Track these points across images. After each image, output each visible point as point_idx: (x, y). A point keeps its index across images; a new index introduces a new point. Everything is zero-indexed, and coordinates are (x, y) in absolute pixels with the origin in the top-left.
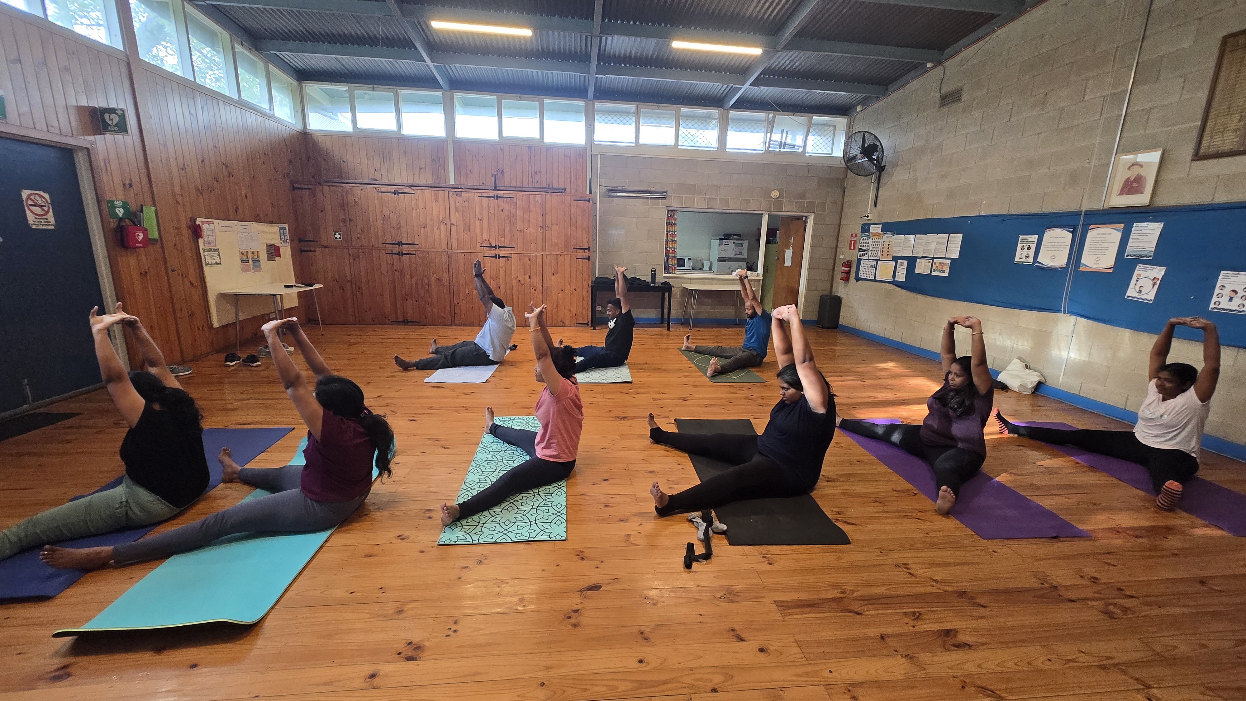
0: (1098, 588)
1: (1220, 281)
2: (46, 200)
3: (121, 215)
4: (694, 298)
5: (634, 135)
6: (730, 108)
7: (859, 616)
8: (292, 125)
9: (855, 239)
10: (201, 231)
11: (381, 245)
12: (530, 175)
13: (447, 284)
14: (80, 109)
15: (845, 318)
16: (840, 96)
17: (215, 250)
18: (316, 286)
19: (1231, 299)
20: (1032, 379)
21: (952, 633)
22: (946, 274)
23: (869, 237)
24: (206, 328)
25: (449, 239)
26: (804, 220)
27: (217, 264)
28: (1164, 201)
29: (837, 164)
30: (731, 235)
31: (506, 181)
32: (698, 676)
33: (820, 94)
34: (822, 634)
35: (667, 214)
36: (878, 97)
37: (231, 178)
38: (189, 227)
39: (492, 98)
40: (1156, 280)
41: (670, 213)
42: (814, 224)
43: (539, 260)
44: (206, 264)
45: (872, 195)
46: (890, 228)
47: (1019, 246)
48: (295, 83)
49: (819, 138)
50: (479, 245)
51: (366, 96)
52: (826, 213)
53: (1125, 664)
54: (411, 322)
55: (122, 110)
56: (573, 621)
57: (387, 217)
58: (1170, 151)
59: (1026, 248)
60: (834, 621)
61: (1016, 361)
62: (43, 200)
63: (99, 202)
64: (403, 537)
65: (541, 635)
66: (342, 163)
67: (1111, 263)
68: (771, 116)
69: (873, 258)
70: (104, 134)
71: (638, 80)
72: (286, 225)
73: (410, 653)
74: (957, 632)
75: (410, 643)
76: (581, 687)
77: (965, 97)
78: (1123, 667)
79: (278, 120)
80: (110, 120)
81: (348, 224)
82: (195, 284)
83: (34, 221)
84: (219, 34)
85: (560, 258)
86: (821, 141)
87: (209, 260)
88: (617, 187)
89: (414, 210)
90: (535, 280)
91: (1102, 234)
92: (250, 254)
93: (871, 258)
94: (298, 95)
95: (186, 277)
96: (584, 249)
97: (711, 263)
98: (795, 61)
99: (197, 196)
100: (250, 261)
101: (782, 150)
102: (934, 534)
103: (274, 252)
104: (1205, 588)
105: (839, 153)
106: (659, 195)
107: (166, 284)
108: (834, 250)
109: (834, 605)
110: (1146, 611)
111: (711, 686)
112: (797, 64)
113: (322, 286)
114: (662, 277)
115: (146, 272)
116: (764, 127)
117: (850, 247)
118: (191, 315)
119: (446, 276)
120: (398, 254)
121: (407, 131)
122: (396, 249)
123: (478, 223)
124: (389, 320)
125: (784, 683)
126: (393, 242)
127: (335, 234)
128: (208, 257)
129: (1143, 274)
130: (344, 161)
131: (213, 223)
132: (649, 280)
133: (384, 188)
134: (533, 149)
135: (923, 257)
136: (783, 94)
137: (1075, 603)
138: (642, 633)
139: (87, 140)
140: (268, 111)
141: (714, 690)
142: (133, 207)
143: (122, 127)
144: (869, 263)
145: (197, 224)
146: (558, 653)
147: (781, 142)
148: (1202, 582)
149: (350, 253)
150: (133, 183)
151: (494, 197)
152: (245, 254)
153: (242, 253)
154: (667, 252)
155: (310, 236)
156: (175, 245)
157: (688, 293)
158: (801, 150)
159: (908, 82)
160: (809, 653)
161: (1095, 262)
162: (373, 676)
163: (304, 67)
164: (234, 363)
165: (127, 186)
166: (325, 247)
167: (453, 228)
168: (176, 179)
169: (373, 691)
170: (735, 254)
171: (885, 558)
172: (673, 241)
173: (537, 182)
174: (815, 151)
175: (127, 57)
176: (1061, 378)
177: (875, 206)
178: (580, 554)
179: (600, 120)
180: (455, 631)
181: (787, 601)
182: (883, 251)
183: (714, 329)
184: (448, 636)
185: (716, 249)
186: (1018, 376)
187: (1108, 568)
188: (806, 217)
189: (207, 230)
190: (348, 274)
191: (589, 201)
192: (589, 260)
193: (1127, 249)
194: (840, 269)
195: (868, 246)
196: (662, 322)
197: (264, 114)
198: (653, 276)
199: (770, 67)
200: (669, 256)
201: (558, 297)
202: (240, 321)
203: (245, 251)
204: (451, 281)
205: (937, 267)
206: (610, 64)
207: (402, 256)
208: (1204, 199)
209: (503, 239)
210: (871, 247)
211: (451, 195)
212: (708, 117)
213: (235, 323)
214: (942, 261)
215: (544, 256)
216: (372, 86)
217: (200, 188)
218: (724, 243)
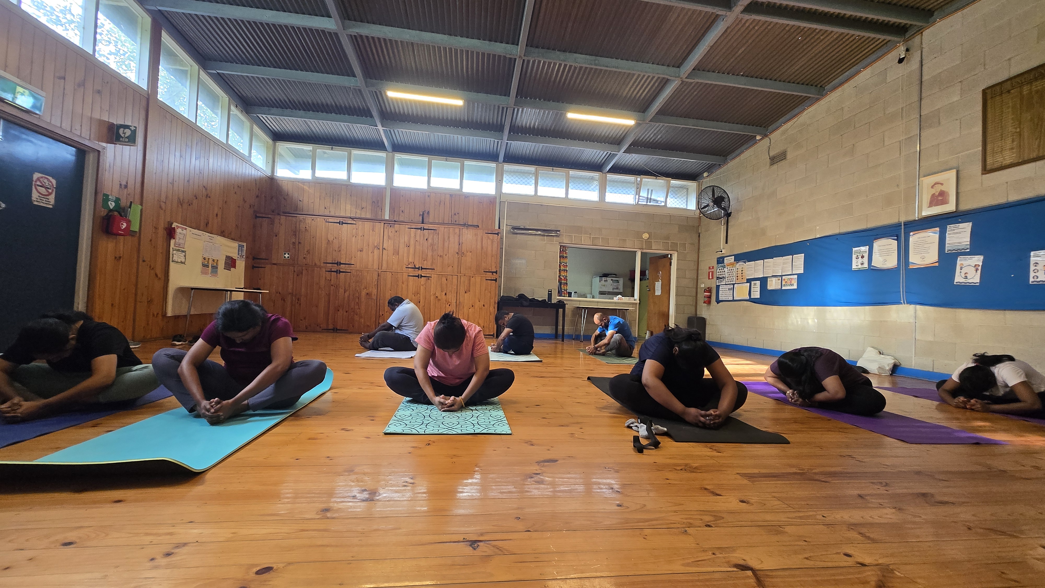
1: (1033, 260)
2: (53, 185)
3: (112, 208)
5: (533, 190)
6: (608, 172)
7: (826, 483)
8: (263, 171)
9: (712, 270)
10: (175, 233)
11: (322, 265)
12: (450, 215)
13: (375, 298)
14: (101, 122)
15: (710, 335)
16: (690, 164)
17: (183, 251)
20: (888, 362)
21: (928, 496)
22: (795, 287)
23: (724, 267)
24: (160, 314)
25: (380, 261)
26: (669, 257)
27: (182, 263)
28: (965, 206)
29: (691, 214)
30: (608, 274)
31: (430, 218)
34: (797, 493)
35: (560, 249)
36: (720, 165)
37: (208, 199)
38: (166, 229)
39: (425, 159)
40: (978, 266)
41: (562, 248)
42: (678, 260)
43: (455, 280)
44: (173, 261)
45: (723, 235)
46: (741, 257)
47: (854, 256)
48: (270, 141)
49: (676, 197)
50: (405, 266)
51: (326, 155)
52: (686, 252)
54: (339, 330)
55: (135, 127)
56: (536, 479)
57: (330, 242)
58: (963, 170)
59: (860, 257)
60: (804, 485)
61: (870, 349)
62: (50, 184)
63: (96, 193)
64: (347, 430)
66: (299, 201)
67: (935, 258)
68: (639, 179)
69: (730, 283)
70: (115, 144)
71: (539, 146)
72: (245, 244)
77: (789, 156)
79: (254, 166)
80: (123, 133)
81: (297, 247)
82: (159, 276)
83: (37, 199)
84: (221, 97)
85: (472, 279)
86: (678, 199)
87: (175, 258)
88: (520, 226)
89: (354, 238)
90: (450, 296)
91: (922, 238)
92: (211, 261)
93: (728, 283)
94: (271, 152)
95: (153, 269)
96: (493, 272)
97: (593, 296)
99: (178, 206)
100: (210, 266)
101: (648, 203)
103: (231, 263)
105: (692, 206)
106: (553, 233)
107: (134, 271)
108: (695, 281)
109: (798, 477)
111: (702, 523)
112: (659, 137)
113: (267, 291)
114: (556, 298)
115: (120, 257)
116: (634, 187)
117: (709, 277)
118: (150, 302)
119: (375, 291)
120: (336, 272)
121: (355, 180)
122: (335, 268)
123: (406, 249)
124: (320, 327)
125: (779, 523)
126: (334, 262)
127: (285, 254)
128: (176, 256)
129: (965, 263)
130: (300, 201)
131: (186, 229)
132: (546, 299)
133: (331, 220)
134: (454, 196)
135: (773, 276)
139: (100, 145)
140: (247, 157)
141: (708, 526)
142: (123, 203)
143: (132, 140)
144: (727, 287)
145: (173, 227)
146: (529, 499)
147: (647, 198)
149: (295, 270)
150: (129, 185)
151: (421, 229)
152: (207, 260)
153: (204, 259)
154: (560, 279)
155: (263, 255)
156: (151, 241)
157: (578, 311)
158: (663, 204)
159: (742, 152)
160: (793, 505)
161: (921, 260)
162: (325, 510)
164: (180, 343)
165: (123, 187)
166: (274, 264)
167: (385, 252)
168: (164, 190)
170: (613, 289)
171: (827, 451)
172: (564, 270)
173: (456, 220)
174: (674, 206)
175: (148, 95)
176: (913, 359)
177: (727, 243)
178: (529, 442)
179: (508, 179)
181: (749, 474)
182: (737, 276)
184: (405, 486)
185: (597, 285)
186: (875, 361)
188: (671, 255)
189: (180, 233)
190: (290, 287)
191: (498, 234)
192: (496, 282)
193: (946, 246)
194: (702, 296)
195: (724, 274)
196: (557, 337)
197: (243, 160)
198: (550, 295)
199: (638, 139)
200: (561, 282)
201: (469, 311)
202: (191, 315)
203: (207, 258)
204: (379, 297)
205: (786, 282)
206: (518, 134)
207: (339, 273)
208: (1000, 200)
209: (425, 262)
210: (727, 274)
211: (385, 226)
212: (592, 179)
213: (186, 316)
214: (789, 277)
215: (459, 277)
216: (331, 147)
217: (182, 200)
218: (603, 280)
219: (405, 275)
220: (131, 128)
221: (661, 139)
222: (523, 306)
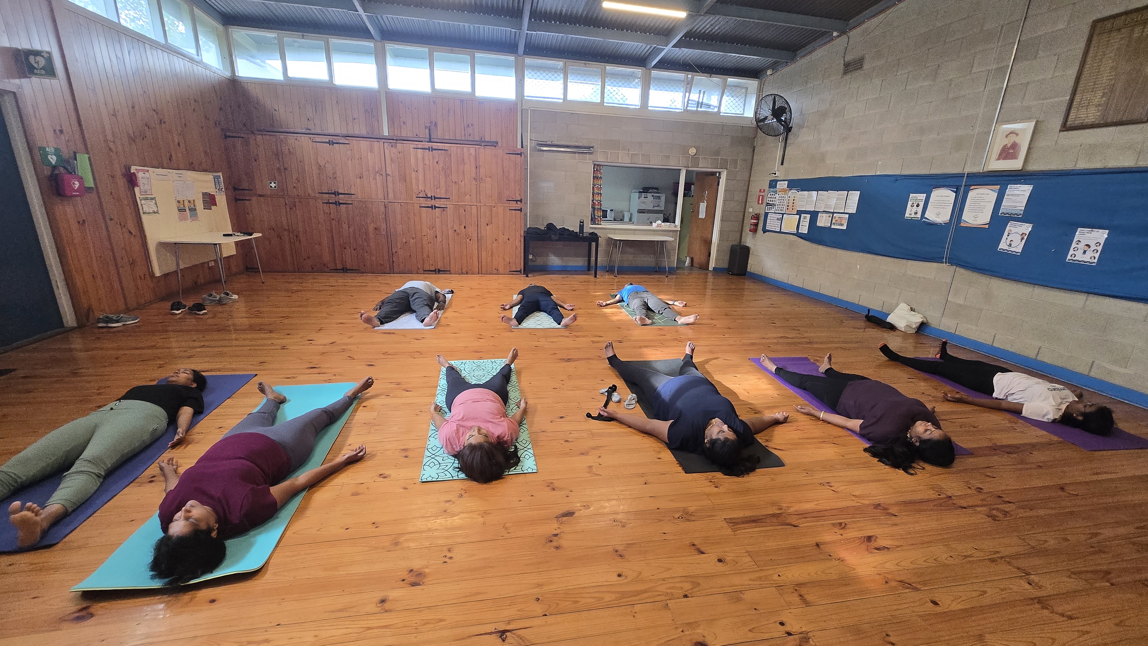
0: (982, 497)
1: (1077, 237)
3: (54, 163)
4: (619, 248)
5: (562, 91)
6: (653, 67)
7: (794, 528)
8: (220, 72)
9: (763, 194)
10: (136, 180)
11: (317, 195)
12: (463, 128)
13: (384, 233)
15: (753, 266)
16: (752, 59)
17: (152, 199)
18: (255, 235)
19: (1085, 252)
20: (917, 319)
21: (873, 539)
22: (844, 227)
23: (776, 192)
24: (147, 276)
25: (385, 189)
26: (717, 175)
27: (154, 212)
28: (1034, 167)
29: (747, 124)
30: (649, 188)
31: (439, 134)
32: (672, 585)
33: (734, 57)
34: (767, 544)
35: (594, 168)
36: (787, 62)
37: (163, 124)
38: (124, 176)
39: (424, 50)
40: (1024, 235)
41: (596, 167)
42: (727, 179)
43: (474, 211)
44: (144, 213)
45: (779, 154)
46: (796, 184)
47: (910, 203)
48: (220, 27)
49: (732, 99)
50: (415, 196)
51: (296, 44)
52: (737, 169)
53: (1010, 557)
54: (349, 270)
55: (48, 53)
56: (555, 544)
57: (323, 167)
58: (1043, 121)
59: (915, 205)
60: (776, 533)
61: (903, 304)
63: (30, 149)
64: (385, 476)
65: (529, 558)
66: (274, 112)
67: (987, 219)
68: (690, 76)
69: (779, 212)
70: (30, 77)
71: (567, 37)
72: (220, 174)
73: (413, 579)
74: (877, 537)
75: (412, 570)
76: (571, 600)
77: (866, 66)
78: (1008, 559)
79: (206, 67)
80: (36, 63)
81: (283, 173)
82: (134, 233)
85: (494, 209)
86: (734, 102)
87: (146, 209)
88: (547, 142)
89: (350, 160)
90: (470, 229)
91: (980, 194)
92: (186, 203)
93: (777, 212)
94: (226, 48)
95: (124, 226)
96: (517, 201)
97: (631, 214)
98: (714, 25)
99: (130, 144)
100: (187, 210)
101: (699, 109)
102: (849, 456)
103: (210, 201)
104: (1064, 493)
105: (750, 113)
106: (586, 149)
107: (104, 233)
108: (744, 204)
109: (774, 520)
110: (1022, 513)
111: (681, 593)
112: (716, 28)
113: (260, 235)
114: (589, 228)
115: (84, 221)
116: (683, 87)
117: (759, 201)
118: (133, 264)
119: (383, 226)
120: (335, 203)
121: (340, 80)
122: (333, 199)
123: (413, 174)
124: (328, 267)
125: (741, 587)
126: (330, 192)
127: (271, 183)
128: (146, 206)
129: (1014, 230)
131: (148, 171)
132: (577, 230)
133: (318, 139)
134: (465, 102)
135: (824, 211)
136: (701, 57)
137: (967, 510)
138: (617, 551)
139: (13, 84)
140: (196, 57)
141: (686, 596)
142: (66, 153)
143: (50, 71)
144: (775, 216)
145: (132, 171)
146: (547, 572)
147: (698, 102)
148: (1062, 489)
149: (287, 202)
150: (64, 128)
151: (429, 149)
152: (182, 202)
153: (179, 202)
154: (593, 204)
155: (245, 185)
156: (112, 193)
157: (613, 243)
158: (716, 110)
159: (814, 50)
160: (760, 561)
161: (974, 219)
162: (383, 601)
163: (230, 12)
164: (180, 311)
165: (58, 133)
166: (260, 196)
167: (389, 178)
168: (108, 127)
169: (386, 614)
170: (654, 207)
171: (811, 478)
172: (598, 194)
173: (470, 135)
174: (728, 111)
176: (940, 319)
177: (782, 164)
178: (551, 485)
179: (530, 76)
180: (451, 558)
181: (734, 519)
182: (788, 206)
183: (636, 276)
184: (445, 562)
185: (636, 201)
186: (904, 318)
187: (989, 479)
188: (720, 173)
189: (143, 178)
190: (285, 223)
191: (521, 154)
193: (1001, 208)
194: (749, 222)
195: (774, 201)
196: (589, 270)
197: (191, 60)
198: (582, 227)
199: (692, 30)
200: (595, 208)
201: (492, 246)
202: (181, 270)
203: (181, 200)
204: (389, 230)
205: (836, 220)
206: (541, 21)
207: (339, 205)
208: (1068, 165)
209: (438, 190)
210: (777, 202)
211: (385, 146)
212: (631, 75)
213: (176, 272)
214: (841, 215)
215: (479, 207)
216: (301, 34)
217: (132, 135)
218: (643, 196)
219: (417, 206)
220: (42, 54)
221: (719, 31)
222: (552, 240)
